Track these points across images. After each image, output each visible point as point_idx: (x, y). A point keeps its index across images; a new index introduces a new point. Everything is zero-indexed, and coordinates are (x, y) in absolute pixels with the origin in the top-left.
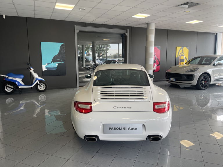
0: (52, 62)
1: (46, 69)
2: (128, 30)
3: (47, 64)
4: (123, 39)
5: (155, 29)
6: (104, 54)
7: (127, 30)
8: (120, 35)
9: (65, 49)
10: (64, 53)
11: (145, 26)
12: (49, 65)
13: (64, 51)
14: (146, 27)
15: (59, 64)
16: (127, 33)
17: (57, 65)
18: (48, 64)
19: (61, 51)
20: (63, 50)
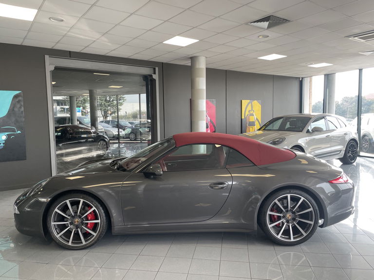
2: (157, 69)
4: (149, 85)
5: (206, 68)
6: (114, 112)
7: (155, 69)
8: (142, 79)
9: (22, 104)
10: (22, 111)
11: (188, 63)
13: (20, 108)
14: (190, 64)
15: (9, 136)
16: (155, 73)
17: (4, 138)
19: (14, 107)
20: (18, 106)
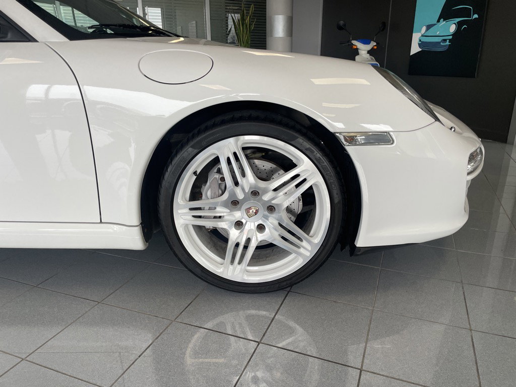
0: (438, 21)
1: (421, 50)
3: (424, 29)
12: (430, 33)
15: (459, 25)
17: (453, 28)
18: (429, 27)
